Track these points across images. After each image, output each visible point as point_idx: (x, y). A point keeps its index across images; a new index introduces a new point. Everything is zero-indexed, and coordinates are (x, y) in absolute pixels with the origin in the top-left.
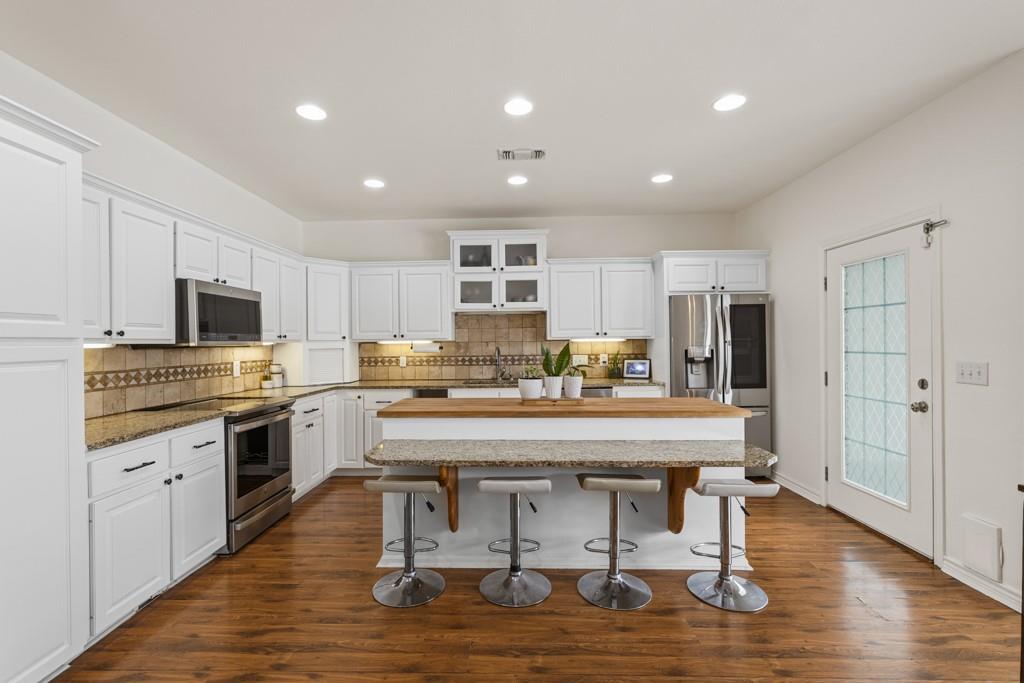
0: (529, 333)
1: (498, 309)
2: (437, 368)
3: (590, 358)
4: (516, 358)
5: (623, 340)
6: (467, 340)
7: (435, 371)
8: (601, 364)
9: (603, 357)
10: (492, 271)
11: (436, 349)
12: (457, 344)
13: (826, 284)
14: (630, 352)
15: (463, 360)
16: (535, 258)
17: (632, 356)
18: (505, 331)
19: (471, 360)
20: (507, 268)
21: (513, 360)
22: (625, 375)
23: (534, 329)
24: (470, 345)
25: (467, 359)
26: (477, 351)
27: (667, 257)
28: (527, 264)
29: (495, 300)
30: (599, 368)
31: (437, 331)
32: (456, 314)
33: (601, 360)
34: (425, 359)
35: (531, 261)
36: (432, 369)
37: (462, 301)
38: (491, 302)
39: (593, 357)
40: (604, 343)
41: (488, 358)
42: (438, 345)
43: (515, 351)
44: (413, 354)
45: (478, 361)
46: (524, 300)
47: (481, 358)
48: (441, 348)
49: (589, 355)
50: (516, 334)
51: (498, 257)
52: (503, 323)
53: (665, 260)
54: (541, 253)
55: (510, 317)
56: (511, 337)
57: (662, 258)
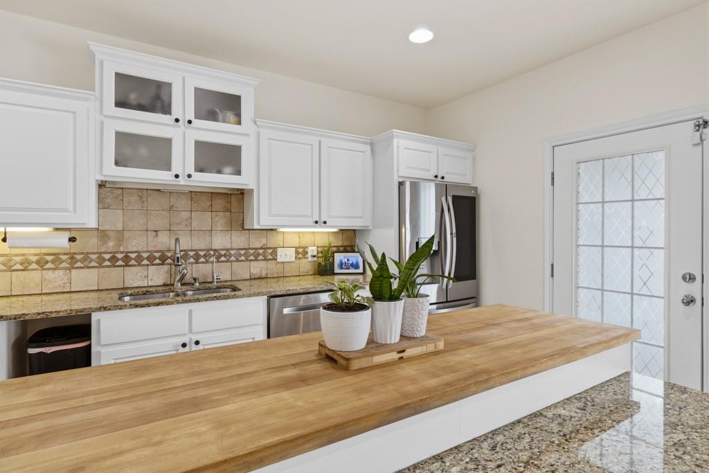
0: (221, 220)
1: (182, 181)
2: (60, 273)
3: (297, 253)
4: (202, 253)
5: (335, 230)
6: (120, 227)
7: (56, 279)
8: (310, 259)
9: (312, 250)
10: (173, 122)
11: (62, 241)
12: (102, 234)
13: (553, 178)
14: (340, 244)
15: (113, 259)
16: (238, 115)
17: (342, 249)
18: (185, 215)
19: (127, 259)
20: (196, 122)
21: (197, 257)
22: (337, 270)
23: (228, 214)
24: (127, 234)
25: (120, 256)
26: (137, 244)
27: (397, 137)
28: (224, 121)
29: (176, 167)
30: (307, 264)
31: (66, 210)
32: (102, 185)
33: (310, 254)
34: (34, 259)
35: (231, 116)
36: (50, 275)
37: (117, 164)
38: (169, 169)
39: (300, 250)
40: (313, 233)
41: (157, 255)
42: (67, 235)
43: (199, 243)
44: (7, 251)
45: (139, 259)
46: (219, 172)
47: (145, 255)
48: (72, 240)
49: (296, 248)
50: (202, 219)
51: (183, 103)
52: (183, 203)
53: (395, 140)
54: (247, 109)
55: (195, 195)
56: (195, 224)
57: (392, 137)
